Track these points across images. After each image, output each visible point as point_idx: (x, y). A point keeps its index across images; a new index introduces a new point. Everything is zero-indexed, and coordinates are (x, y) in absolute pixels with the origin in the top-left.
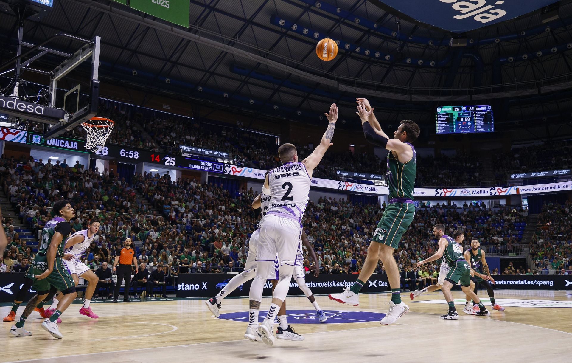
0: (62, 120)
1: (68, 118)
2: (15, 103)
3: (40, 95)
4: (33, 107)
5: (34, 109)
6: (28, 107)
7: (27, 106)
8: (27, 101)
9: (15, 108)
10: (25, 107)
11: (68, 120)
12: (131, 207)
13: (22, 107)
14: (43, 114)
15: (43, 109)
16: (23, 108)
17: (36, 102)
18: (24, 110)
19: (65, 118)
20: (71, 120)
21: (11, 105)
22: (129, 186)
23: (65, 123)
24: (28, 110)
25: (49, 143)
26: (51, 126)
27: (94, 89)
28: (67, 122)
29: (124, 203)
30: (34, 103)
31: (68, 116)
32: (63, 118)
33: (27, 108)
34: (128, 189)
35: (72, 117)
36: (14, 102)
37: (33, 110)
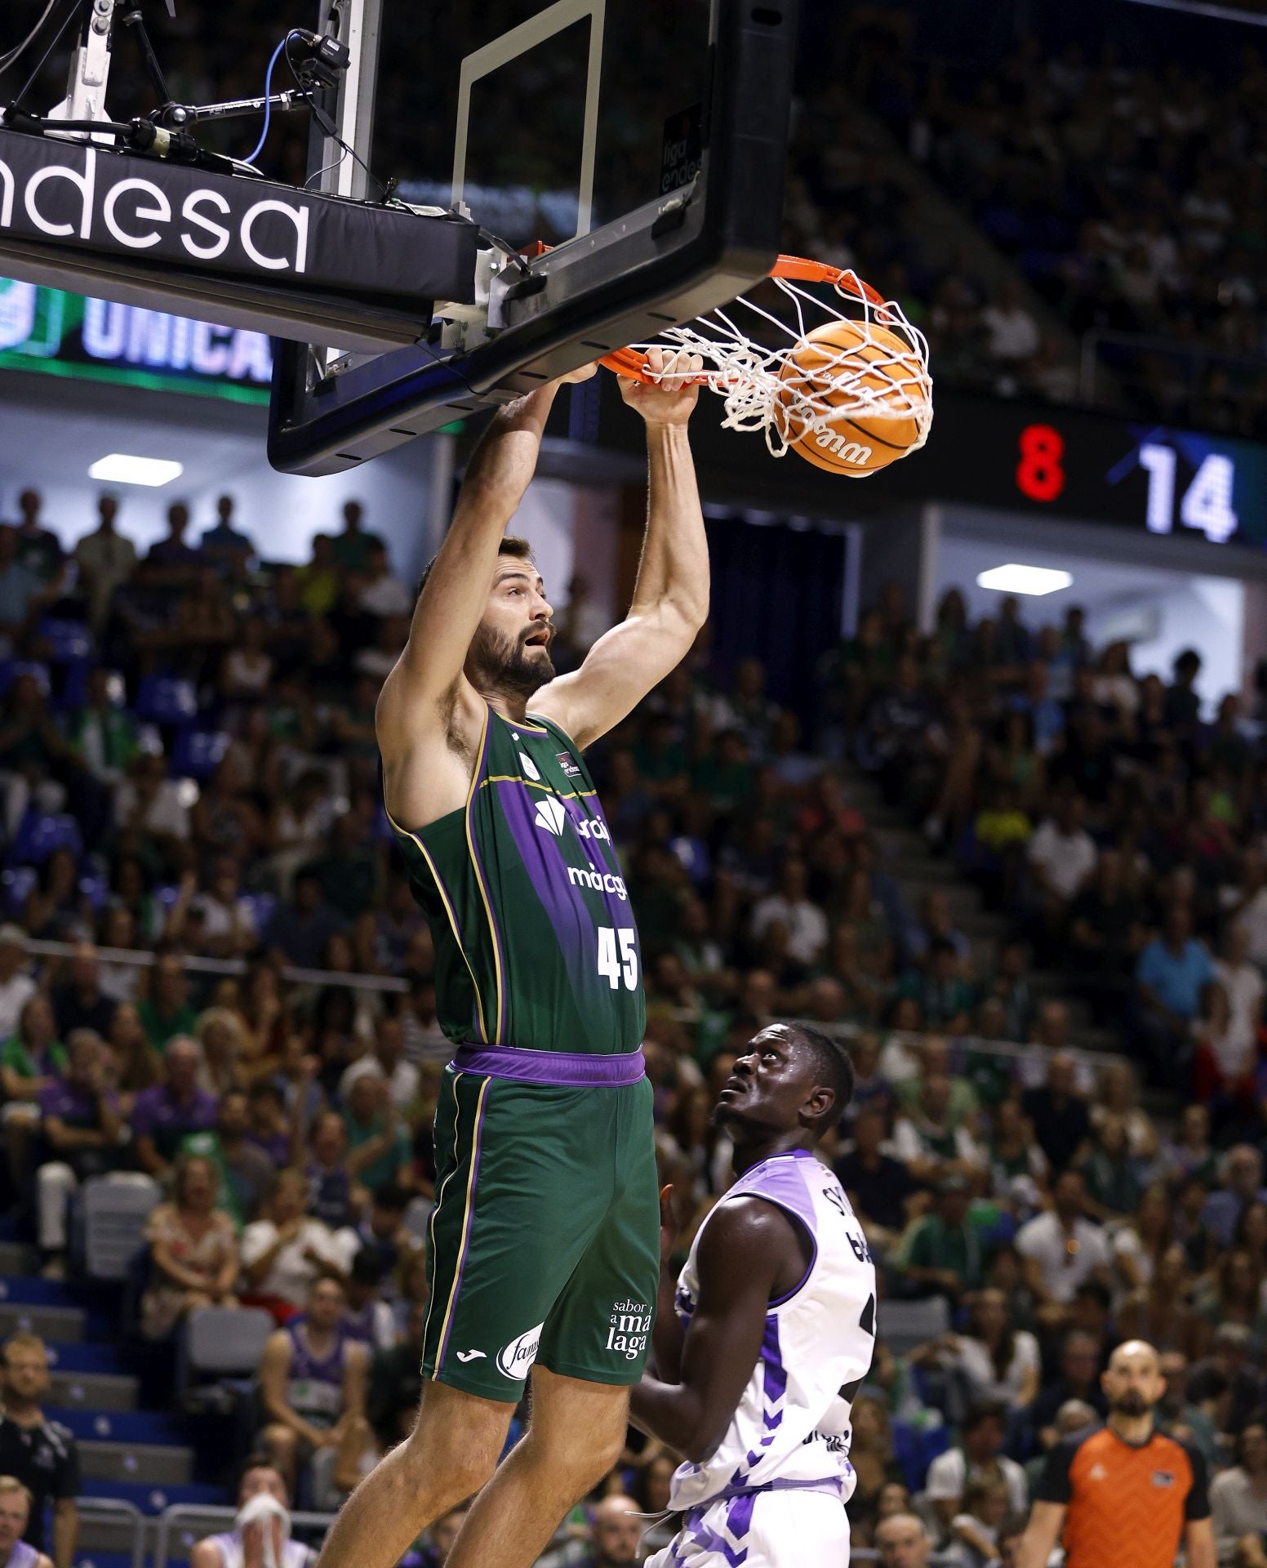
0: (448, 311)
1: (502, 290)
2: (86, 185)
3: (276, 90)
4: (225, 208)
5: (232, 223)
6: (188, 212)
7: (176, 208)
8: (177, 154)
9: (85, 233)
10: (164, 214)
11: (506, 307)
12: (830, 956)
13: (142, 213)
14: (300, 267)
15: (301, 219)
16: (141, 228)
17: (245, 164)
18: (153, 239)
19: (480, 296)
20: (531, 311)
21: (60, 200)
22: (806, 746)
23: (474, 340)
24: (186, 240)
25: (106, 330)
26: (333, 354)
27: (748, 32)
28: (490, 332)
29: (770, 910)
30: (227, 168)
31: (505, 277)
32: (467, 298)
33: (179, 224)
34: (795, 770)
35: (539, 284)
36: (82, 172)
37: (224, 235)
